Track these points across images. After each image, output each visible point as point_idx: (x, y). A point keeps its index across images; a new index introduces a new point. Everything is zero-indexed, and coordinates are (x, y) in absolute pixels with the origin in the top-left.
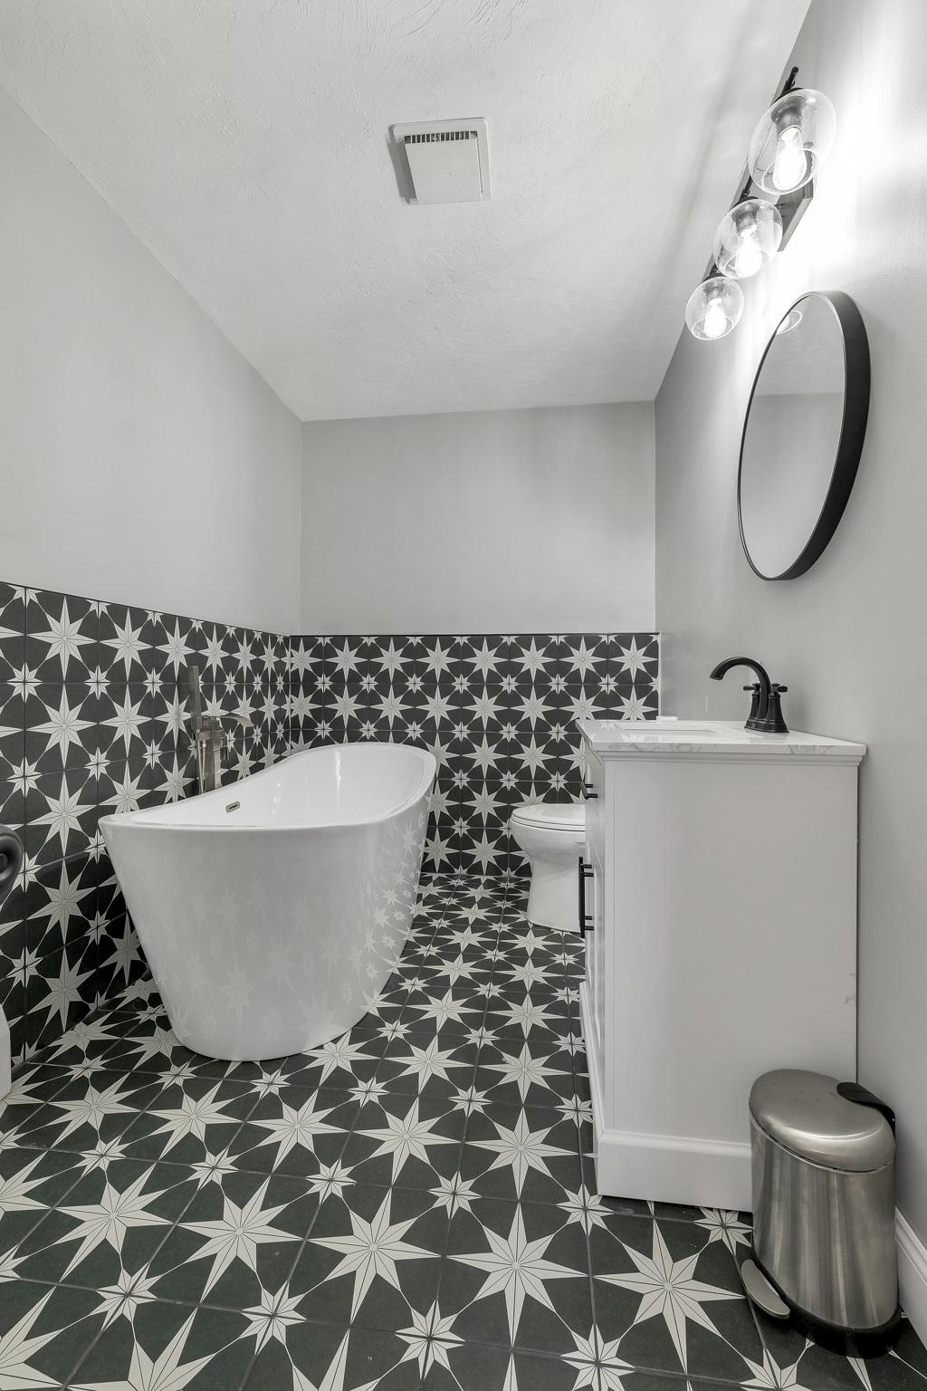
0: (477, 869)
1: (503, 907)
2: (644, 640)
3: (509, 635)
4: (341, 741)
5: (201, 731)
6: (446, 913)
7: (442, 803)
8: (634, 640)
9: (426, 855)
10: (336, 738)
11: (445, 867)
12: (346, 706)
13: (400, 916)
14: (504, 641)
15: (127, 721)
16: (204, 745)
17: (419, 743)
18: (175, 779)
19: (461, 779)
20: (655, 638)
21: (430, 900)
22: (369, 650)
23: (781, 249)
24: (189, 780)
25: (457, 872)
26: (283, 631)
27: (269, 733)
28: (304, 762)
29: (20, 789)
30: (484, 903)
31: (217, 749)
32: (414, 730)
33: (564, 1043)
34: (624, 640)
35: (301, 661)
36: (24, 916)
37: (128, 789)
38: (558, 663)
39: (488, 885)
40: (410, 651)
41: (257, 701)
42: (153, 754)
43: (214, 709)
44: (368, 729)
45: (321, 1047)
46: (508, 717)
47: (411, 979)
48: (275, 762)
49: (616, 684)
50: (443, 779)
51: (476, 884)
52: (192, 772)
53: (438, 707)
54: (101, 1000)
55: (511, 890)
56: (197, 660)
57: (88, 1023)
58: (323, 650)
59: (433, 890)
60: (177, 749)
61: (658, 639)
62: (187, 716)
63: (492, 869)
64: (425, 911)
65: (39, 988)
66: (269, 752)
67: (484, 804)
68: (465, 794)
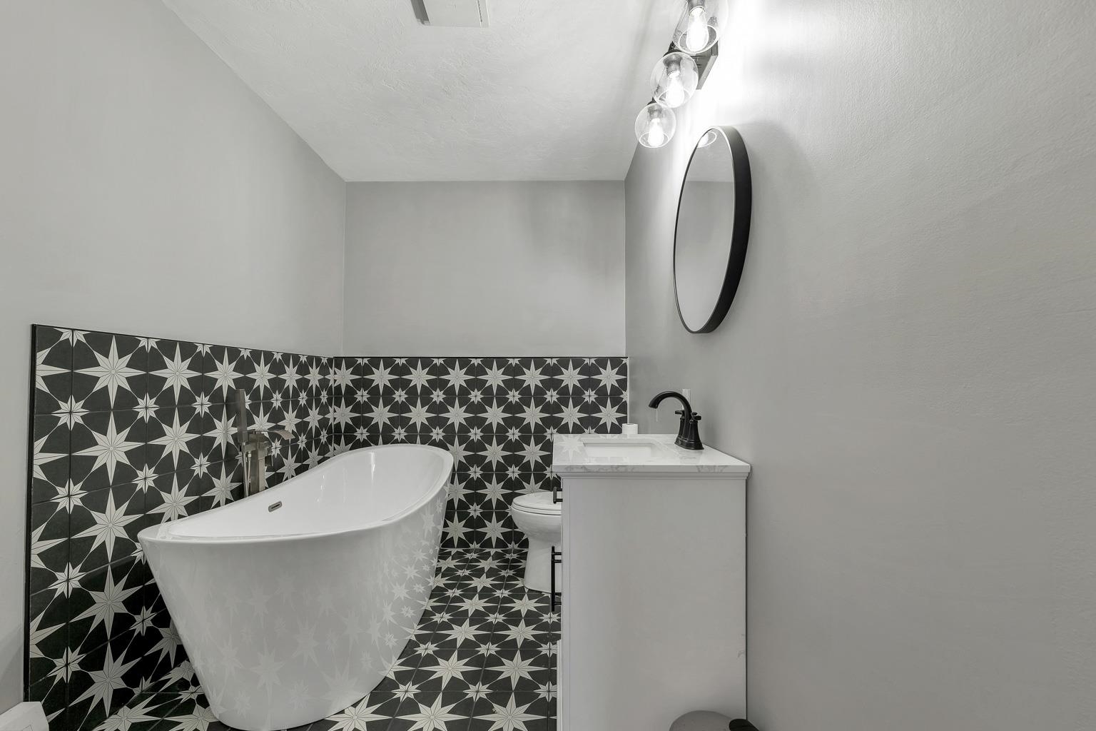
0: (488, 544)
1: (506, 575)
2: (617, 362)
3: (514, 358)
4: (376, 444)
5: (247, 443)
6: (460, 583)
7: (460, 492)
8: (609, 362)
9: (445, 534)
10: (372, 441)
11: (462, 543)
12: (381, 415)
13: (420, 589)
14: (509, 363)
15: (175, 439)
16: (250, 455)
17: (441, 445)
18: (223, 485)
19: (475, 472)
20: (625, 361)
21: (448, 573)
22: (400, 369)
23: (699, 87)
24: (236, 485)
25: (472, 546)
26: (326, 353)
27: (313, 440)
28: (344, 462)
29: (65, 507)
30: (491, 573)
31: (261, 457)
32: (438, 434)
33: (543, 691)
34: (602, 362)
35: (343, 377)
36: (66, 619)
37: (176, 498)
38: (552, 380)
39: (497, 556)
40: (434, 370)
41: (302, 413)
42: (201, 466)
43: (262, 424)
44: (400, 433)
45: (342, 712)
46: (513, 422)
47: (425, 644)
48: (319, 462)
49: (596, 396)
50: (460, 473)
51: (485, 556)
52: (239, 478)
53: (457, 415)
54: (146, 684)
55: (514, 560)
56: (245, 384)
57: (131, 706)
58: (362, 369)
59: (450, 563)
60: (226, 459)
61: (626, 361)
62: (235, 430)
63: (500, 543)
64: (441, 582)
65: (82, 681)
66: (314, 455)
67: (494, 491)
68: (478, 484)
